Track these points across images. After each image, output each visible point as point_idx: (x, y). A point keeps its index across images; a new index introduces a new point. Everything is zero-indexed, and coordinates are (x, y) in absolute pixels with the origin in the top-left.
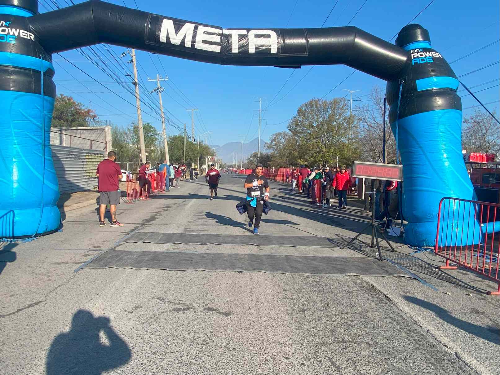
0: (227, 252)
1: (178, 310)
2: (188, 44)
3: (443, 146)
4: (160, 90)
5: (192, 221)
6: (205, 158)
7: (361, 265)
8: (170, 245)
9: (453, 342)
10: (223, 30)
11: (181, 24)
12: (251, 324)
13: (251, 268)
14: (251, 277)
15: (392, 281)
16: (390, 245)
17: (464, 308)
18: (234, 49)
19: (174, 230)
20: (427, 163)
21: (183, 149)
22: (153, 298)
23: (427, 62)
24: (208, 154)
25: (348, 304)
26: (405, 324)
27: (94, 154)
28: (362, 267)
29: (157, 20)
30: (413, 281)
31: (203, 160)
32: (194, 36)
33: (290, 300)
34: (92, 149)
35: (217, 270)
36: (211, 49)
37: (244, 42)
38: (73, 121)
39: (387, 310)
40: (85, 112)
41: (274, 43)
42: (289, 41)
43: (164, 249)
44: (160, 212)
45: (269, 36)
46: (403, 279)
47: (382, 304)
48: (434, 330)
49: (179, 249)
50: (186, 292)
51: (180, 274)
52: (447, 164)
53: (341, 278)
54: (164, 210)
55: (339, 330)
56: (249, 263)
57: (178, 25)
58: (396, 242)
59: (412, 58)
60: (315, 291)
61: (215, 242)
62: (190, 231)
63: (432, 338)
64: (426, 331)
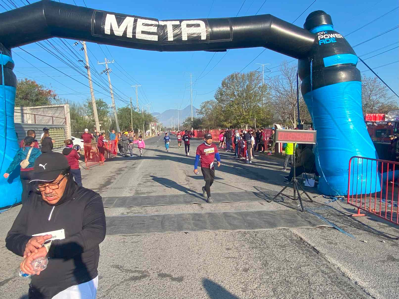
0: (173, 213)
1: (135, 279)
2: (130, 35)
3: (348, 112)
4: (108, 71)
5: (142, 183)
6: (148, 125)
7: (288, 218)
8: (124, 209)
9: (380, 293)
10: (159, 22)
11: (122, 18)
12: (201, 289)
13: (196, 228)
14: (196, 238)
15: (316, 232)
16: (308, 196)
17: (381, 256)
18: (170, 37)
19: (127, 193)
20: (335, 126)
21: (130, 118)
22: (112, 266)
23: (331, 42)
24: (151, 121)
25: (283, 259)
26: (335, 277)
27: (56, 128)
28: (288, 220)
29: (101, 16)
30: (333, 230)
31: (147, 126)
32: (134, 28)
33: (233, 259)
34: (54, 124)
35: (166, 232)
36: (150, 38)
37: (178, 31)
38: (37, 100)
39: (317, 262)
40: (47, 92)
41: (203, 32)
42: (216, 29)
43: (120, 213)
44: (114, 176)
45: (198, 25)
46: (324, 229)
47: (312, 257)
48: (361, 281)
49: (132, 212)
50: (141, 258)
51: (135, 239)
52: (352, 127)
53: (273, 232)
54: (118, 174)
55: (279, 289)
56: (194, 223)
57: (120, 18)
58: (312, 193)
59: (319, 39)
60: (253, 248)
61: (163, 204)
62: (140, 193)
63: (360, 290)
64: (354, 283)
